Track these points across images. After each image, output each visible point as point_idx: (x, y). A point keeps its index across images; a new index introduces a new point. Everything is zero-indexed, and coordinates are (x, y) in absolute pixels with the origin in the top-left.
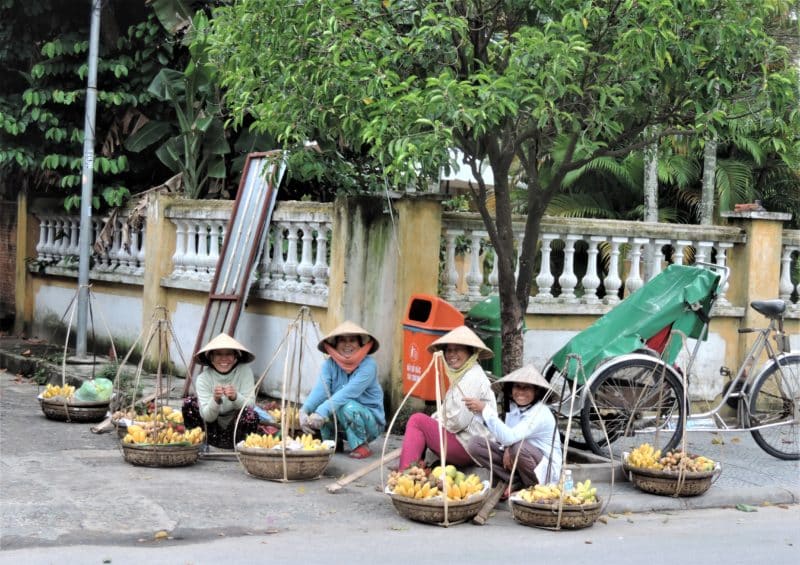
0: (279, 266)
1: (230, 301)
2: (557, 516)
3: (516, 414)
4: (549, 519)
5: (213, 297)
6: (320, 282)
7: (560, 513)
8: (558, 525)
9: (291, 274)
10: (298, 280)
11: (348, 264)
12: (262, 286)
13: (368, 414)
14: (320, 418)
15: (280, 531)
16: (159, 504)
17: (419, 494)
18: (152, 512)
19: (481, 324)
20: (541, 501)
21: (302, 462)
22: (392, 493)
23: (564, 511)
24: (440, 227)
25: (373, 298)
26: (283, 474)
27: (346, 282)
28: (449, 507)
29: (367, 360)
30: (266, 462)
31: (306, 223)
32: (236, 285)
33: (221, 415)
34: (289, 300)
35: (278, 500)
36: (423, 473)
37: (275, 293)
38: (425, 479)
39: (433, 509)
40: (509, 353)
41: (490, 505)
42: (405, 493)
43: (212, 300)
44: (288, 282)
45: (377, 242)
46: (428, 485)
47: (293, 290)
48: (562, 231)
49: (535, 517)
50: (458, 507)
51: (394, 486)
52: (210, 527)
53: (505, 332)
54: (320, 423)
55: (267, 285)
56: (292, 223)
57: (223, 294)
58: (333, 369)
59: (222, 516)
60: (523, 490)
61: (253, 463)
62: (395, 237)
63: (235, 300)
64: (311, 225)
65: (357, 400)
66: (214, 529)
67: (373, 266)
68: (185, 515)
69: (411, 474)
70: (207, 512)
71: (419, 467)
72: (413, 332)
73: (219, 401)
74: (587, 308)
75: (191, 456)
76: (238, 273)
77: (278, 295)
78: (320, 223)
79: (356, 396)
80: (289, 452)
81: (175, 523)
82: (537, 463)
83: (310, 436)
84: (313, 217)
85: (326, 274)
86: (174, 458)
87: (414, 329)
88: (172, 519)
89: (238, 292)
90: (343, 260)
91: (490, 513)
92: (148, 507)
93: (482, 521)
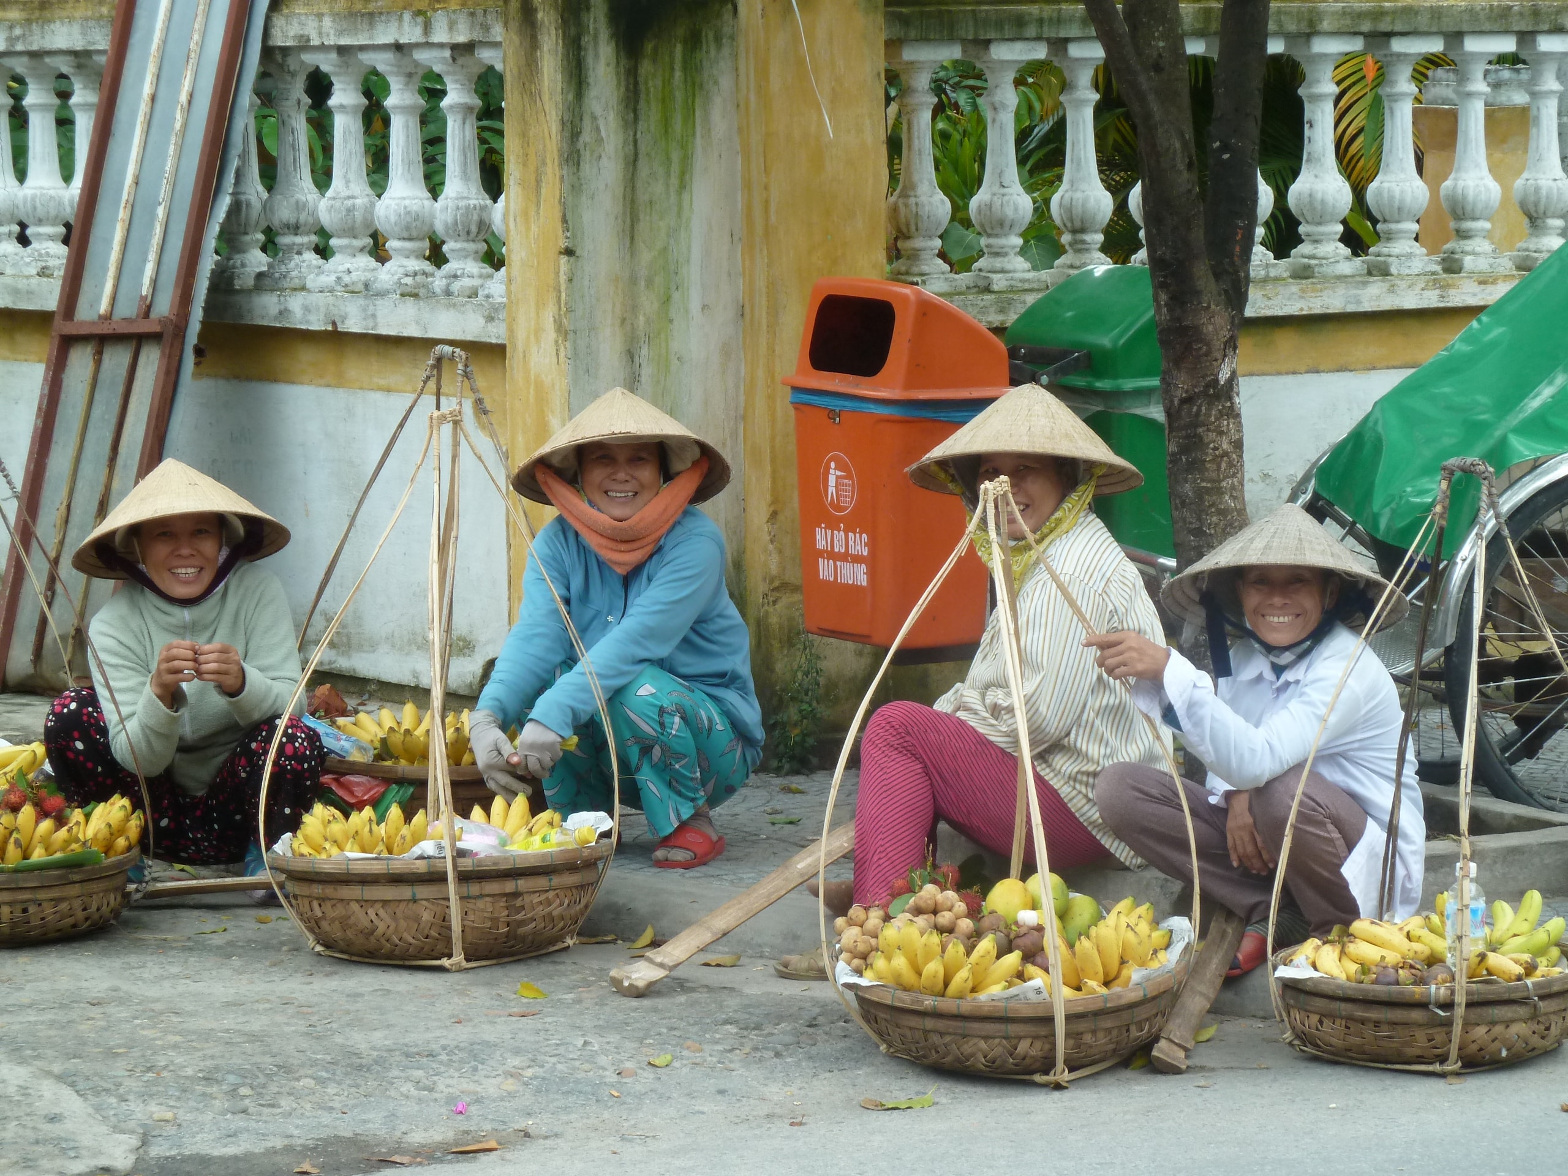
0: (300, 207)
1: (137, 340)
2: (1448, 1023)
3: (1260, 678)
4: (1421, 1036)
5: (69, 329)
6: (464, 255)
7: (1460, 1011)
8: (1454, 1054)
9: (351, 232)
10: (378, 251)
11: (575, 188)
12: (245, 280)
13: (708, 712)
14: (551, 737)
15: (504, 1144)
16: (60, 1078)
17: (961, 978)
18: (42, 1107)
19: (1064, 371)
20: (1383, 973)
21: (516, 895)
22: (864, 982)
23: (1469, 1005)
24: (882, 37)
25: (667, 300)
26: (448, 940)
27: (569, 252)
28: (1069, 1018)
29: (690, 523)
30: (385, 903)
31: (398, 47)
32: (155, 282)
33: (185, 748)
34: (353, 325)
35: (462, 1034)
36: (961, 907)
37: (295, 303)
38: (966, 924)
39: (1013, 1029)
40: (1196, 466)
41: (1196, 1002)
42: (909, 976)
43: (68, 342)
44: (339, 263)
45: (666, 101)
46: (987, 944)
47: (368, 292)
48: (1292, 27)
49: (1369, 1032)
50: (1098, 1013)
51: (864, 957)
52: (258, 1148)
53: (1179, 394)
54: (547, 758)
55: (260, 276)
56: (342, 50)
57: (108, 317)
58: (570, 559)
59: (286, 1103)
60: (1312, 943)
61: (340, 911)
62: (726, 82)
63: (155, 337)
64: (420, 56)
65: (663, 664)
66: (272, 1152)
67: (658, 188)
68: (157, 1110)
69: (918, 911)
70: (233, 1092)
71: (943, 888)
72: (832, 414)
73: (173, 697)
74: (1392, 290)
75: (103, 901)
76: (156, 240)
77: (307, 309)
78: (455, 47)
79: (662, 651)
80: (466, 864)
81: (134, 1141)
82: (1350, 846)
83: (521, 803)
84: (427, 28)
85: (484, 226)
86: (48, 910)
87: (837, 404)
88: (116, 1129)
89: (164, 306)
90: (552, 172)
91: (1201, 1026)
92: (24, 1090)
93: (1178, 1057)
